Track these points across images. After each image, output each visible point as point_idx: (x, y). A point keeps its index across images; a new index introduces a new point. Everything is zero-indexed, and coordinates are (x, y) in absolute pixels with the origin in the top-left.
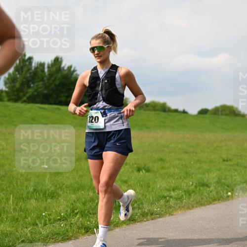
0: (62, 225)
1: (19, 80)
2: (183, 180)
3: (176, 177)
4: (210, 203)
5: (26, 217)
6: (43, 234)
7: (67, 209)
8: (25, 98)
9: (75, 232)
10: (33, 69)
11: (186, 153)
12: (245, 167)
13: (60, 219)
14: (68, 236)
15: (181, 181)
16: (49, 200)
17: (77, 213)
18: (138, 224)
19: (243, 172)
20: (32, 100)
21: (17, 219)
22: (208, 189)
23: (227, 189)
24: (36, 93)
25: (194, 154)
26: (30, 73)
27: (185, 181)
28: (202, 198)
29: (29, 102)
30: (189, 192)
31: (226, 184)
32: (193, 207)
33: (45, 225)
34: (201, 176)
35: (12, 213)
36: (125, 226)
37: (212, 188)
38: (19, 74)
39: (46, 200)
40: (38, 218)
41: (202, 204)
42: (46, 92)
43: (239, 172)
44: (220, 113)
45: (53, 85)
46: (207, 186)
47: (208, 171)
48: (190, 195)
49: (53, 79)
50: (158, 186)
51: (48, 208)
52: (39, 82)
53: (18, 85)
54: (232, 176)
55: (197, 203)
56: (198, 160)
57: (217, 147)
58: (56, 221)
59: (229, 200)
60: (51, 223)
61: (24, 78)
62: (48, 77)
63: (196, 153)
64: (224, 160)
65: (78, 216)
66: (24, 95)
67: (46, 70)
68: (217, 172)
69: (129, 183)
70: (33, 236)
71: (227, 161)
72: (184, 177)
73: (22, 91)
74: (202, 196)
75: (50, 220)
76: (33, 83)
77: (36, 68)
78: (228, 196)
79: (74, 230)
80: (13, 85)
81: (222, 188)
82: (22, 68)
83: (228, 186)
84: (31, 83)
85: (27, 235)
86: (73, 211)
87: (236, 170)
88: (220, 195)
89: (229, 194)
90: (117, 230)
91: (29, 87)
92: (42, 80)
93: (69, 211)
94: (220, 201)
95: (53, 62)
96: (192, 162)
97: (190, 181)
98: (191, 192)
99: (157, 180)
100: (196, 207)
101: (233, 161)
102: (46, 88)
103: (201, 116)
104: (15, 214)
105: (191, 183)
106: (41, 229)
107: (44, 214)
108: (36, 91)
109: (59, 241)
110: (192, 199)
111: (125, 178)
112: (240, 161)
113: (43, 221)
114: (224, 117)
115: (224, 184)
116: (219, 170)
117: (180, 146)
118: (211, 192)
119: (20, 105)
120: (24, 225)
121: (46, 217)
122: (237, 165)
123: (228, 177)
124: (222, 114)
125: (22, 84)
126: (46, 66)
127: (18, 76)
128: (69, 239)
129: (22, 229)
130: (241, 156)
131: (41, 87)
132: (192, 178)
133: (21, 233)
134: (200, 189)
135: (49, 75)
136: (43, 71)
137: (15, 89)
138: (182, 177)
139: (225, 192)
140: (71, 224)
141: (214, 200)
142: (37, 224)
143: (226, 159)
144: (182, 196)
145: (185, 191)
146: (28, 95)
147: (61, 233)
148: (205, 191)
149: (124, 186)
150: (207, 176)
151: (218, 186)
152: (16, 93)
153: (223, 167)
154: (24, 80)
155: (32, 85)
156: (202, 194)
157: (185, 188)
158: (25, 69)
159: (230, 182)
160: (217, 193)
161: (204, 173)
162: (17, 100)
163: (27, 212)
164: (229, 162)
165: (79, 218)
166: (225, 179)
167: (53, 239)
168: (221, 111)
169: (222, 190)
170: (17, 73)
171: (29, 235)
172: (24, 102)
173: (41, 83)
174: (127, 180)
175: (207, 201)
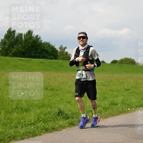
0: (32, 128)
1: (7, 44)
2: (102, 101)
3: (98, 100)
4: (118, 115)
5: (11, 123)
6: (21, 133)
7: (35, 118)
8: (11, 54)
9: (39, 132)
10: (16, 37)
11: (104, 85)
12: (138, 94)
13: (31, 124)
14: (35, 134)
15: (101, 102)
16: (25, 113)
17: (41, 121)
18: (76, 127)
19: (137, 97)
20: (15, 55)
21: (6, 124)
22: (117, 107)
23: (127, 107)
24: (17, 51)
25: (109, 86)
26: (14, 39)
27: (103, 102)
28: (113, 112)
29: (13, 57)
30: (106, 108)
31: (127, 103)
32: (108, 117)
33: (22, 127)
34: (112, 99)
35: (3, 120)
36: (68, 128)
37: (119, 106)
38: (7, 40)
39: (23, 113)
40: (18, 123)
41: (113, 115)
42: (23, 50)
43: (134, 96)
44: (124, 63)
45: (27, 47)
46: (116, 105)
47: (117, 96)
48: (106, 110)
49: (27, 43)
50: (88, 105)
51: (24, 118)
52: (19, 44)
53: (7, 46)
54: (130, 99)
55: (110, 114)
56: (111, 90)
57: (122, 82)
58: (29, 125)
59: (129, 113)
60: (26, 127)
61: (11, 42)
62: (24, 42)
63: (110, 86)
64: (126, 90)
65: (41, 122)
66: (11, 52)
67: (23, 38)
68: (122, 97)
69: (71, 103)
70: (15, 134)
71: (128, 90)
72: (103, 100)
73: (9, 50)
74: (113, 111)
75: (25, 125)
76: (15, 45)
77: (17, 37)
78: (128, 111)
79: (39, 131)
80: (4, 46)
81: (125, 106)
82: (9, 36)
83: (128, 105)
84: (14, 45)
85: (12, 133)
86: (39, 120)
87: (132, 95)
88: (123, 110)
89: (129, 109)
90: (64, 130)
91: (13, 47)
92: (21, 43)
93: (36, 119)
94: (124, 114)
95: (27, 33)
96: (108, 91)
97: (106, 102)
98: (107, 108)
99: (87, 101)
100: (110, 117)
101: (131, 90)
102: (23, 48)
103: (113, 64)
104: (5, 121)
105: (107, 103)
106: (20, 130)
107: (21, 121)
108: (17, 50)
109: (31, 137)
110: (107, 113)
111: (69, 101)
112: (135, 90)
113: (21, 125)
114: (126, 65)
115: (126, 104)
116: (123, 95)
117: (100, 82)
118: (118, 108)
119: (8, 58)
120: (10, 127)
121: (23, 123)
122: (134, 92)
123: (128, 100)
124: (125, 63)
125: (9, 46)
126: (23, 35)
127: (7, 41)
128: (36, 135)
129: (9, 130)
130: (136, 87)
131: (20, 48)
132: (107, 100)
133: (8, 132)
134: (112, 106)
135: (25, 40)
136: (21, 38)
137: (5, 49)
138: (102, 99)
139: (126, 108)
140: (38, 127)
141: (120, 113)
142: (17, 127)
143: (127, 89)
144: (102, 110)
145: (103, 108)
146: (13, 52)
147: (32, 132)
148: (115, 108)
149: (68, 105)
150: (116, 99)
151: (123, 105)
152: (6, 51)
153: (126, 94)
154: (11, 43)
155: (15, 47)
156: (113, 109)
157: (104, 106)
158: (11, 37)
159: (129, 102)
160: (122, 109)
161: (114, 98)
162: (6, 55)
163: (12, 120)
164: (129, 91)
165: (42, 123)
166: (127, 101)
167: (27, 135)
168: (125, 62)
169: (125, 107)
170: (6, 39)
171: (13, 133)
172: (10, 56)
173: (20, 45)
174: (70, 101)
175: (116, 114)
